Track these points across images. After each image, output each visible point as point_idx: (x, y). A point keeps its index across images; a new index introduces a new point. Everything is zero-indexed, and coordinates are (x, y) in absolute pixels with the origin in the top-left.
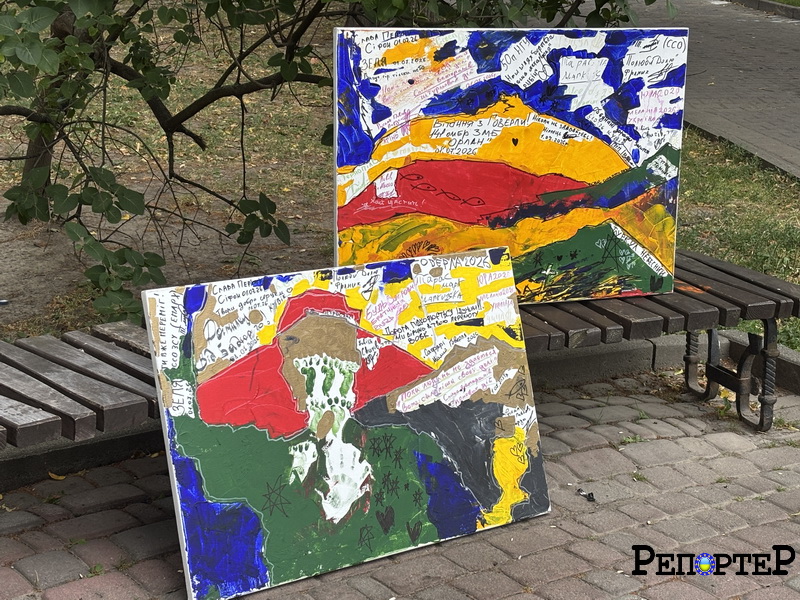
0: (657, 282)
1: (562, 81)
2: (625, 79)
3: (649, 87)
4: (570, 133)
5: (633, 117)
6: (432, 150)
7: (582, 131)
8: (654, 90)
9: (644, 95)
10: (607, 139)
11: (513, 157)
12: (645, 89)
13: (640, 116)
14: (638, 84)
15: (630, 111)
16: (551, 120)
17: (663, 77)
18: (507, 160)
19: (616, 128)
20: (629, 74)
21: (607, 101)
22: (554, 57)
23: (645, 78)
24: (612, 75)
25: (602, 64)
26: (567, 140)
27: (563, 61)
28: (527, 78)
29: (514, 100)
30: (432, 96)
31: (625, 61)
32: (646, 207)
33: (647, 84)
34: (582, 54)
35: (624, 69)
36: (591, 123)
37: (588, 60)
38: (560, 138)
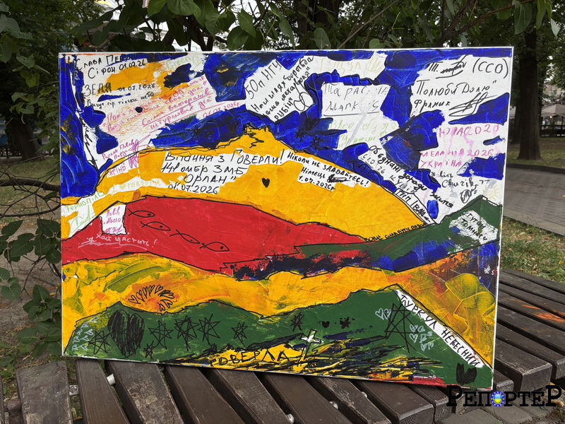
0: (466, 373)
1: (325, 113)
2: (415, 111)
3: (451, 123)
4: (337, 176)
5: (427, 160)
6: (164, 186)
7: (353, 175)
8: (459, 126)
9: (443, 132)
10: (390, 186)
11: (263, 200)
12: (445, 125)
13: (439, 159)
14: (435, 118)
15: (423, 152)
16: (311, 159)
17: (473, 110)
18: (256, 202)
19: (402, 172)
20: (420, 106)
21: (390, 138)
22: (314, 84)
23: (445, 111)
24: (395, 106)
25: (380, 93)
26: (333, 184)
27: (326, 88)
28: (278, 108)
29: (263, 134)
30: (163, 125)
31: (414, 88)
32: (449, 275)
33: (448, 119)
34: (353, 80)
35: (412, 99)
36: (366, 165)
37: (362, 87)
38: (325, 181)
